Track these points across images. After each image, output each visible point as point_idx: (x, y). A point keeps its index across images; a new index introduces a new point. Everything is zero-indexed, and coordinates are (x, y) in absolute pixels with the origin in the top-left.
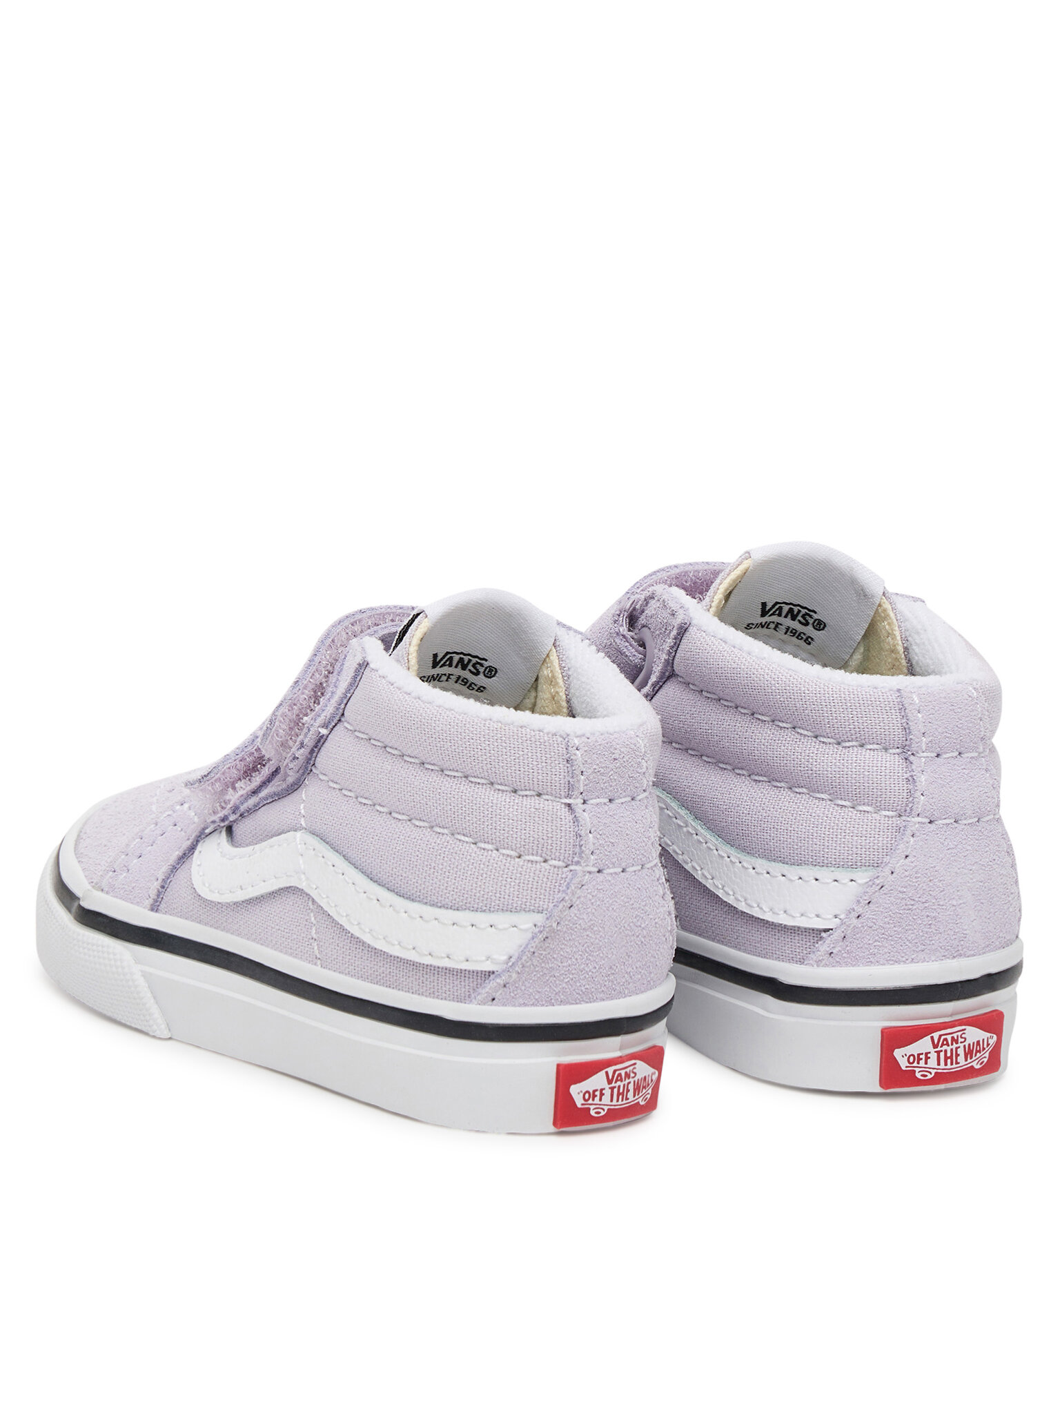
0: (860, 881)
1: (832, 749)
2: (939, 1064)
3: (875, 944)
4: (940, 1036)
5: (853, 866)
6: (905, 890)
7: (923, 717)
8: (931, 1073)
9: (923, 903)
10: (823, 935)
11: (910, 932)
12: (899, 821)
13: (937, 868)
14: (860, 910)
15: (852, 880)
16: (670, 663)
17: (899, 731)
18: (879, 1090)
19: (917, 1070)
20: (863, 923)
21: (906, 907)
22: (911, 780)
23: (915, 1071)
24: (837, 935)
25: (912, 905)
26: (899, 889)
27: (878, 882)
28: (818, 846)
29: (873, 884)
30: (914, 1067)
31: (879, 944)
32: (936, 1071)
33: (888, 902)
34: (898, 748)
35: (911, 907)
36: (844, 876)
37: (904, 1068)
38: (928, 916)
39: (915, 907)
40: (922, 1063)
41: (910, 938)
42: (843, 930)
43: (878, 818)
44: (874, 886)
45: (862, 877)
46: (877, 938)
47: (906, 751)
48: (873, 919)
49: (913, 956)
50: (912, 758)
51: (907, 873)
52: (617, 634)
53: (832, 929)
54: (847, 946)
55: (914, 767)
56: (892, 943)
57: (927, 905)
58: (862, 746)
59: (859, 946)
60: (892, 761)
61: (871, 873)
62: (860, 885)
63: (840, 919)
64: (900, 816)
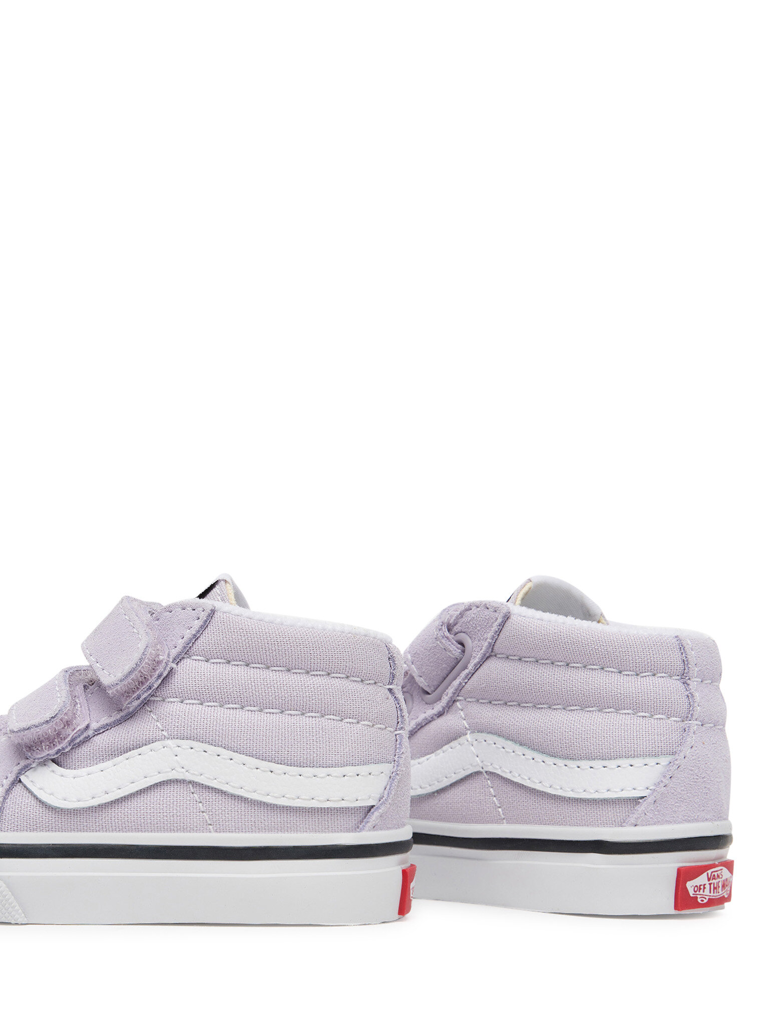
0: (663, 764)
1: (633, 679)
2: (710, 892)
3: (676, 805)
4: (712, 872)
5: (656, 755)
6: (693, 769)
7: (694, 653)
8: (706, 899)
9: (703, 778)
10: (640, 801)
11: (696, 797)
12: (682, 724)
13: (709, 756)
14: (666, 781)
15: (657, 764)
16: (492, 646)
17: (679, 663)
18: (673, 912)
19: (699, 896)
20: (668, 790)
21: (694, 780)
22: (690, 696)
23: (697, 897)
24: (650, 800)
25: (697, 779)
26: (690, 768)
27: (678, 763)
28: (629, 744)
29: (674, 764)
30: (697, 894)
31: (678, 804)
32: (709, 897)
33: (683, 776)
34: (678, 675)
35: (696, 780)
36: (652, 761)
37: (692, 895)
38: (705, 787)
39: (698, 781)
40: (701, 892)
41: (696, 801)
42: (655, 795)
43: (670, 722)
44: (675, 765)
45: (664, 761)
46: (677, 800)
47: (684, 677)
48: (674, 787)
49: (698, 814)
50: (689, 682)
51: (693, 758)
52: (443, 637)
53: (646, 797)
54: (658, 807)
55: (691, 687)
56: (686, 804)
57: (705, 779)
58: (654, 675)
59: (665, 806)
60: (675, 684)
61: (669, 758)
62: (662, 766)
63: (651, 790)
64: (683, 721)
